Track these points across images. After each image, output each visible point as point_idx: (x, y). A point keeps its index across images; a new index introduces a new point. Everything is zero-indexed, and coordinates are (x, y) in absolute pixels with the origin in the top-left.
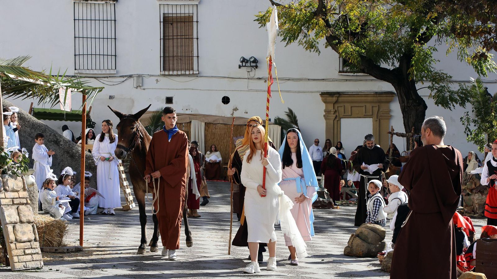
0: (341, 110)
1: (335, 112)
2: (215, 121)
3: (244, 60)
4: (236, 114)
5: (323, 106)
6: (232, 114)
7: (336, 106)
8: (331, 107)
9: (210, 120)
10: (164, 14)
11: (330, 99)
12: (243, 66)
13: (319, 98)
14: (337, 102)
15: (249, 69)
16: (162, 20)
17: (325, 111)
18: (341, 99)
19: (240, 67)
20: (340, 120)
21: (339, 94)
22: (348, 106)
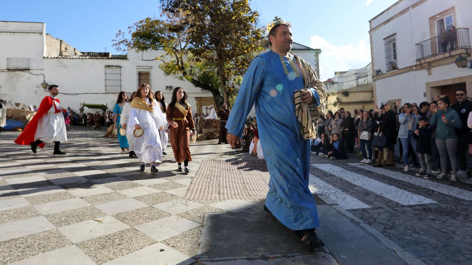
0: (202, 103)
1: (200, 104)
3: (167, 87)
5: (196, 102)
7: (200, 102)
8: (198, 102)
10: (139, 71)
11: (198, 99)
13: (194, 99)
14: (200, 100)
15: (169, 90)
16: (138, 73)
17: (197, 104)
18: (201, 99)
19: (166, 89)
20: (202, 107)
21: (201, 98)
22: (204, 102)
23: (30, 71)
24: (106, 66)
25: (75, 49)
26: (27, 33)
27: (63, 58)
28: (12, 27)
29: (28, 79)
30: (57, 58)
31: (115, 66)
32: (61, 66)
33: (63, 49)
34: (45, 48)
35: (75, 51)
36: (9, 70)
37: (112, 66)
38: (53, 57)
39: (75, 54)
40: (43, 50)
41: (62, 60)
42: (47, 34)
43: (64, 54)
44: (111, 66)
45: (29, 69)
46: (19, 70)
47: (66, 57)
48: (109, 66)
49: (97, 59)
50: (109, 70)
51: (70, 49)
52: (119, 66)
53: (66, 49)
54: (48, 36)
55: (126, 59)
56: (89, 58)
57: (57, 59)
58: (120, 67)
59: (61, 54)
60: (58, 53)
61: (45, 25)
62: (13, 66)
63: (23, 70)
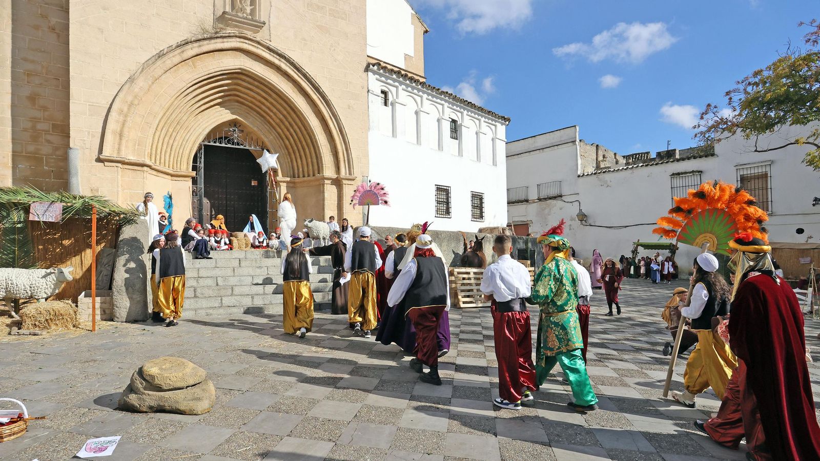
2: (781, 247)
3: (816, 200)
4: (810, 241)
6: (807, 241)
9: (777, 246)
10: (740, 175)
12: (816, 204)
16: (739, 179)
19: (814, 205)
23: (563, 198)
24: (673, 174)
25: (615, 154)
26: (557, 145)
27: (604, 172)
28: (541, 141)
29: (561, 209)
30: (595, 174)
31: (690, 173)
32: (602, 185)
33: (601, 158)
34: (579, 162)
35: (615, 158)
36: (540, 200)
37: (686, 173)
38: (590, 173)
39: (617, 162)
40: (577, 165)
41: (602, 176)
42: (580, 141)
43: (602, 166)
44: (682, 173)
45: (561, 196)
46: (550, 198)
47: (607, 170)
48: (678, 174)
49: (656, 164)
50: (678, 182)
51: (610, 155)
52: (699, 172)
53: (604, 157)
54: (582, 144)
55: (713, 155)
56: (642, 166)
57: (596, 176)
58: (701, 172)
59: (598, 167)
60: (595, 165)
61: (577, 128)
62: (543, 194)
63: (554, 198)
